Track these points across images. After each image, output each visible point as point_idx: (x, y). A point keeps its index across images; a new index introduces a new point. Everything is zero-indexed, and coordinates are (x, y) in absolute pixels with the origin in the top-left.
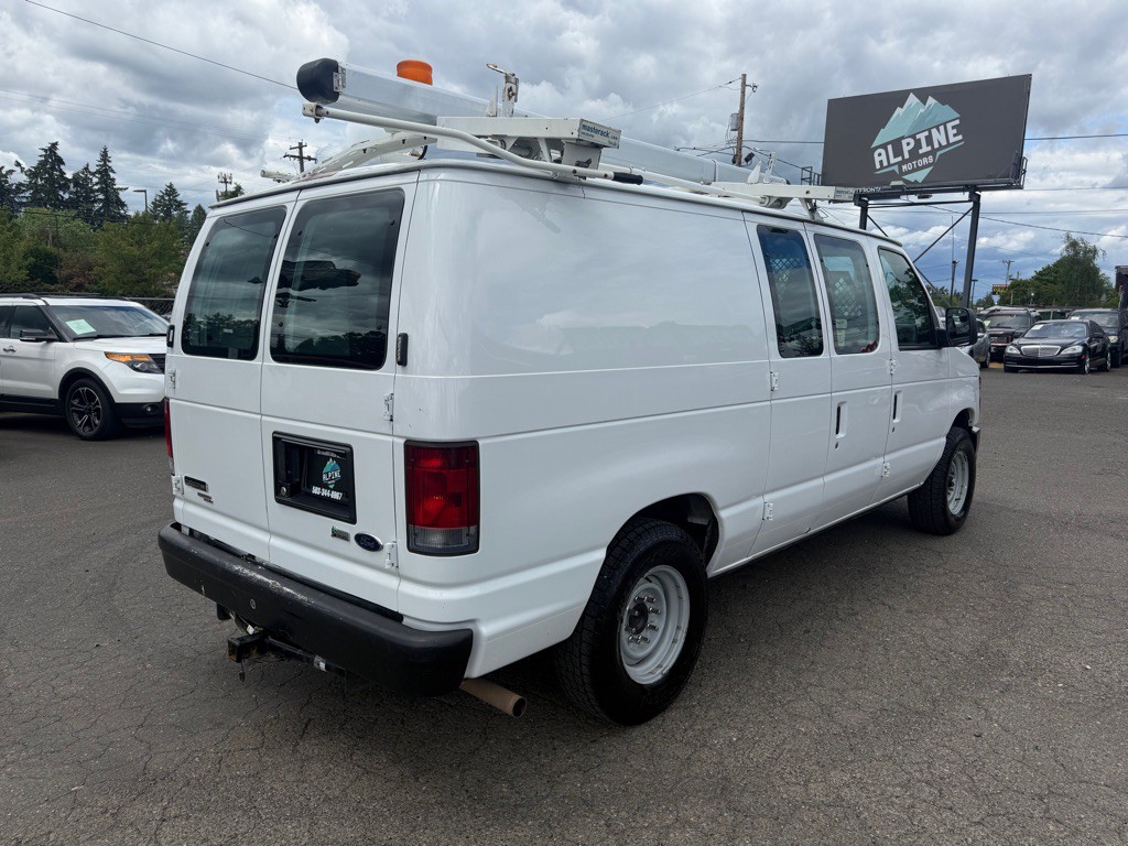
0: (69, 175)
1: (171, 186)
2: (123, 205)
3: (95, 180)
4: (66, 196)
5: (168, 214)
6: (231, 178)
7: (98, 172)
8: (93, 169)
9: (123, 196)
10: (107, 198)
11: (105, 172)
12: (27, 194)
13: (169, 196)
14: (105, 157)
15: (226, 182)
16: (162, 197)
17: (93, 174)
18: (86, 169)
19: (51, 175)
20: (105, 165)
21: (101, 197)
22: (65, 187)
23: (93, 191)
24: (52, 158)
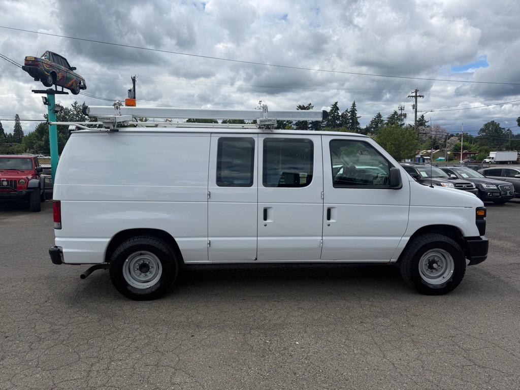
0: (340, 114)
1: (379, 114)
2: (358, 124)
3: (349, 115)
4: (338, 122)
5: (377, 125)
6: (404, 107)
7: (351, 111)
8: (349, 111)
9: (359, 120)
10: (353, 121)
11: (353, 111)
12: (325, 123)
13: (377, 118)
14: (354, 105)
15: (401, 109)
16: (375, 119)
17: (349, 112)
18: (347, 111)
19: (334, 115)
20: (354, 108)
21: (351, 121)
22: (338, 119)
23: (348, 119)
24: (335, 107)
